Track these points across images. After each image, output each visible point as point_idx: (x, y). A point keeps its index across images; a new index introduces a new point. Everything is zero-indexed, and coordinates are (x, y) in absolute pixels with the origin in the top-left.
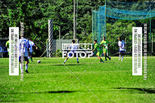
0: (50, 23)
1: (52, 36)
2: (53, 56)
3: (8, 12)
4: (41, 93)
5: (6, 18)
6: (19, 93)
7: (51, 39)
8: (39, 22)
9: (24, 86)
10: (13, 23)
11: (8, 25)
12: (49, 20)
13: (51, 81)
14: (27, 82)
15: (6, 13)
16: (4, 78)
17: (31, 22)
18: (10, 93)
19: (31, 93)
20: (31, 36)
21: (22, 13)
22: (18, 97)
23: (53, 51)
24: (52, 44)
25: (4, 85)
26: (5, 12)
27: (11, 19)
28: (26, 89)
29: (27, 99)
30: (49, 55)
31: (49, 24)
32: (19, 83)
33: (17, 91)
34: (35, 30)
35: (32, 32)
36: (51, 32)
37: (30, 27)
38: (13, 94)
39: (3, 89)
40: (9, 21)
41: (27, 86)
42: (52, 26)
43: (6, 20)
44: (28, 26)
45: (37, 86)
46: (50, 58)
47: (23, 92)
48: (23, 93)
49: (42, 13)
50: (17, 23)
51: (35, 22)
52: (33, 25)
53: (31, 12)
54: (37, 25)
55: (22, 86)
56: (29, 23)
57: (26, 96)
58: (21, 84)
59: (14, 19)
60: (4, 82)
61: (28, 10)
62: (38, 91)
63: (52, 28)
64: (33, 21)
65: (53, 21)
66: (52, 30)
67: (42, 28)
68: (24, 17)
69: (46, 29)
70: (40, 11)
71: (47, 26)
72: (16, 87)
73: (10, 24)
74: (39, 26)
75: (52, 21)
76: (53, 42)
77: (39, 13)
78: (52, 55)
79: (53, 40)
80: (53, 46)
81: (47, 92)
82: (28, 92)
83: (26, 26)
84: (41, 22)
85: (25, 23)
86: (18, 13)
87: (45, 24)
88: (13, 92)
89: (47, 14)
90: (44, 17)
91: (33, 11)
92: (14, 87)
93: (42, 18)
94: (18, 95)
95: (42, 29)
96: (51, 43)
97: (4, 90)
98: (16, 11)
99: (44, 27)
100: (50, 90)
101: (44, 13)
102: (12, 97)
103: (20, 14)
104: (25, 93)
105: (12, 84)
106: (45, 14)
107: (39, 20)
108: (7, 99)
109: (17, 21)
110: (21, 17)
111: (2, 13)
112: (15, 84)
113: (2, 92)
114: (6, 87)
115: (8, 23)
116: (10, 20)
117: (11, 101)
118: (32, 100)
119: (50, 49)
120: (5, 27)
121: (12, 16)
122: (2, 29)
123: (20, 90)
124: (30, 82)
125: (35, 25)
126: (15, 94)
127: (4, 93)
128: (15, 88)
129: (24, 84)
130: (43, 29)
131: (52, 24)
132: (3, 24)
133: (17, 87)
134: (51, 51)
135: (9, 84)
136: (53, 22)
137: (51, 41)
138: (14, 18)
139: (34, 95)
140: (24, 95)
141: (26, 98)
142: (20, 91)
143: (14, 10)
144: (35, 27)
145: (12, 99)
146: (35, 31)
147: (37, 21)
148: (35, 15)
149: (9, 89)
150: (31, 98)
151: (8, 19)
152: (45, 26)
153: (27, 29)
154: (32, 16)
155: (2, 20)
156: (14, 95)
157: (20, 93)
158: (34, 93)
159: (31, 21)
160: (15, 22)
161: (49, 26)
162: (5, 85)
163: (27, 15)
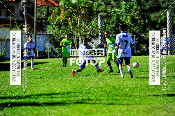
0: (170, 15)
1: (172, 30)
2: (173, 54)
3: (122, 5)
4: (158, 95)
5: (119, 12)
6: (133, 96)
7: (170, 34)
8: (157, 14)
9: (140, 88)
10: (126, 17)
11: (121, 19)
12: (168, 12)
13: (170, 82)
14: (143, 83)
15: (119, 7)
16: (117, 79)
17: (146, 16)
18: (124, 95)
19: (147, 96)
20: (146, 31)
21: (137, 6)
22: (133, 100)
23: (173, 47)
24: (171, 40)
25: (117, 86)
26: (119, 5)
27: (125, 13)
28: (141, 91)
29: (142, 103)
30: (168, 53)
31: (168, 16)
32: (134, 85)
33: (132, 93)
34: (151, 24)
35: (148, 26)
36: (171, 26)
37: (145, 21)
38: (127, 96)
39: (116, 91)
40: (123, 16)
41: (142, 88)
42: (171, 19)
43: (119, 15)
44: (143, 20)
45: (154, 88)
46: (169, 56)
47: (138, 94)
48: (138, 96)
49: (160, 4)
50: (131, 17)
51: (152, 15)
52: (149, 18)
53: (147, 3)
54: (155, 19)
55: (136, 88)
56: (144, 16)
57: (142, 99)
58: (136, 86)
59: (128, 13)
60: (117, 84)
61: (144, 2)
62: (155, 94)
63: (172, 22)
64: (149, 14)
65: (173, 13)
66: (171, 23)
67: (159, 21)
68: (139, 10)
69: (164, 22)
70: (157, 2)
71: (166, 19)
72: (130, 88)
73: (124, 19)
74: (156, 19)
75: (171, 13)
76: (173, 38)
77: (156, 4)
78: (171, 52)
79: (173, 35)
80: (173, 42)
81: (166, 95)
82: (144, 94)
83: (142, 20)
84: (159, 14)
85: (140, 17)
86: (133, 5)
87: (163, 17)
88: (127, 95)
89: (166, 5)
90: (163, 8)
91: (149, 3)
92: (129, 88)
93: (160, 10)
94: (132, 98)
95: (159, 23)
96: (171, 38)
97: (117, 93)
98: (131, 4)
99: (161, 21)
100: (170, 93)
101: (162, 4)
102: (126, 100)
103: (135, 7)
104: (140, 95)
105: (126, 86)
106: (164, 5)
107: (156, 13)
108: (120, 102)
109: (131, 15)
110: (136, 10)
111: (115, 7)
112: (129, 86)
113: (115, 95)
114: (119, 89)
115: (121, 18)
116: (123, 14)
117: (125, 105)
118: (148, 104)
119: (169, 46)
120: (118, 22)
121: (126, 9)
122: (115, 25)
123: (135, 92)
124: (146, 83)
125: (152, 18)
126: (129, 96)
127: (118, 96)
128: (129, 90)
129: (139, 85)
130: (161, 23)
131: (171, 16)
132: (116, 19)
133: (132, 89)
134: (170, 48)
135: (122, 86)
136: (173, 15)
137: (170, 36)
138: (128, 11)
139: (151, 98)
140: (139, 98)
141: (141, 101)
142: (134, 94)
143: (128, 2)
144: (152, 21)
145: (126, 102)
146: (152, 26)
147: (153, 14)
148: (151, 7)
149: (122, 91)
150: (147, 101)
151: (121, 13)
152: (163, 19)
153: (142, 23)
154: (148, 8)
155: (115, 14)
156: (128, 98)
157: (135, 96)
158: (151, 96)
159: (146, 14)
160: (129, 15)
161: (168, 19)
162: (119, 87)
163: (143, 8)
